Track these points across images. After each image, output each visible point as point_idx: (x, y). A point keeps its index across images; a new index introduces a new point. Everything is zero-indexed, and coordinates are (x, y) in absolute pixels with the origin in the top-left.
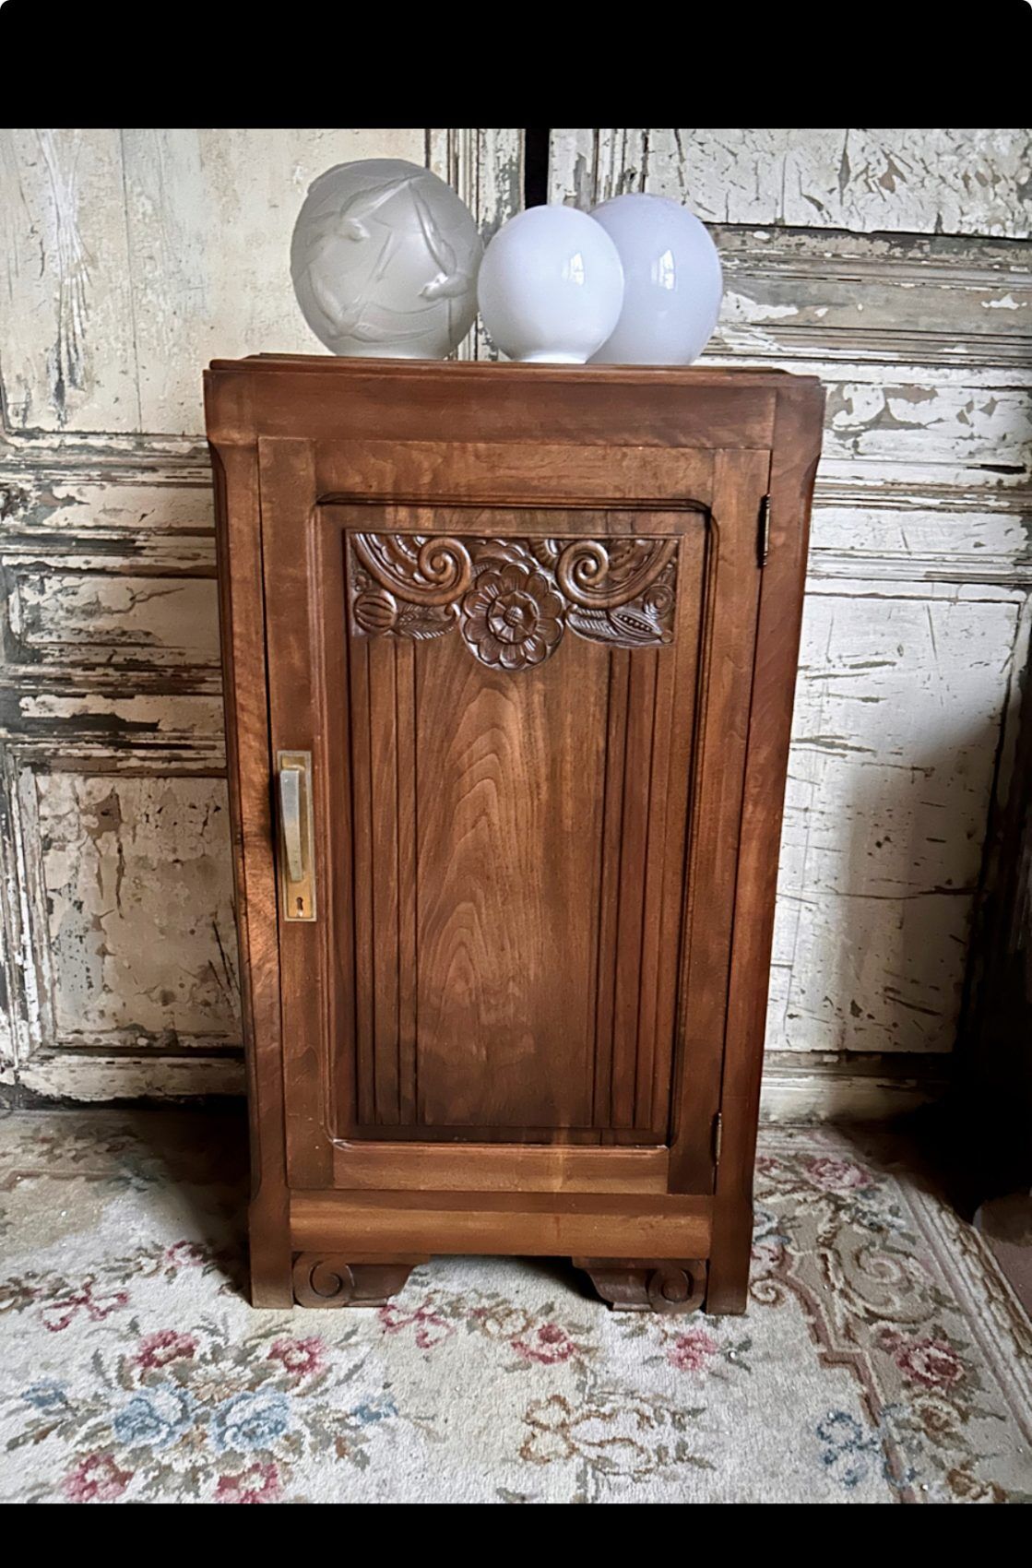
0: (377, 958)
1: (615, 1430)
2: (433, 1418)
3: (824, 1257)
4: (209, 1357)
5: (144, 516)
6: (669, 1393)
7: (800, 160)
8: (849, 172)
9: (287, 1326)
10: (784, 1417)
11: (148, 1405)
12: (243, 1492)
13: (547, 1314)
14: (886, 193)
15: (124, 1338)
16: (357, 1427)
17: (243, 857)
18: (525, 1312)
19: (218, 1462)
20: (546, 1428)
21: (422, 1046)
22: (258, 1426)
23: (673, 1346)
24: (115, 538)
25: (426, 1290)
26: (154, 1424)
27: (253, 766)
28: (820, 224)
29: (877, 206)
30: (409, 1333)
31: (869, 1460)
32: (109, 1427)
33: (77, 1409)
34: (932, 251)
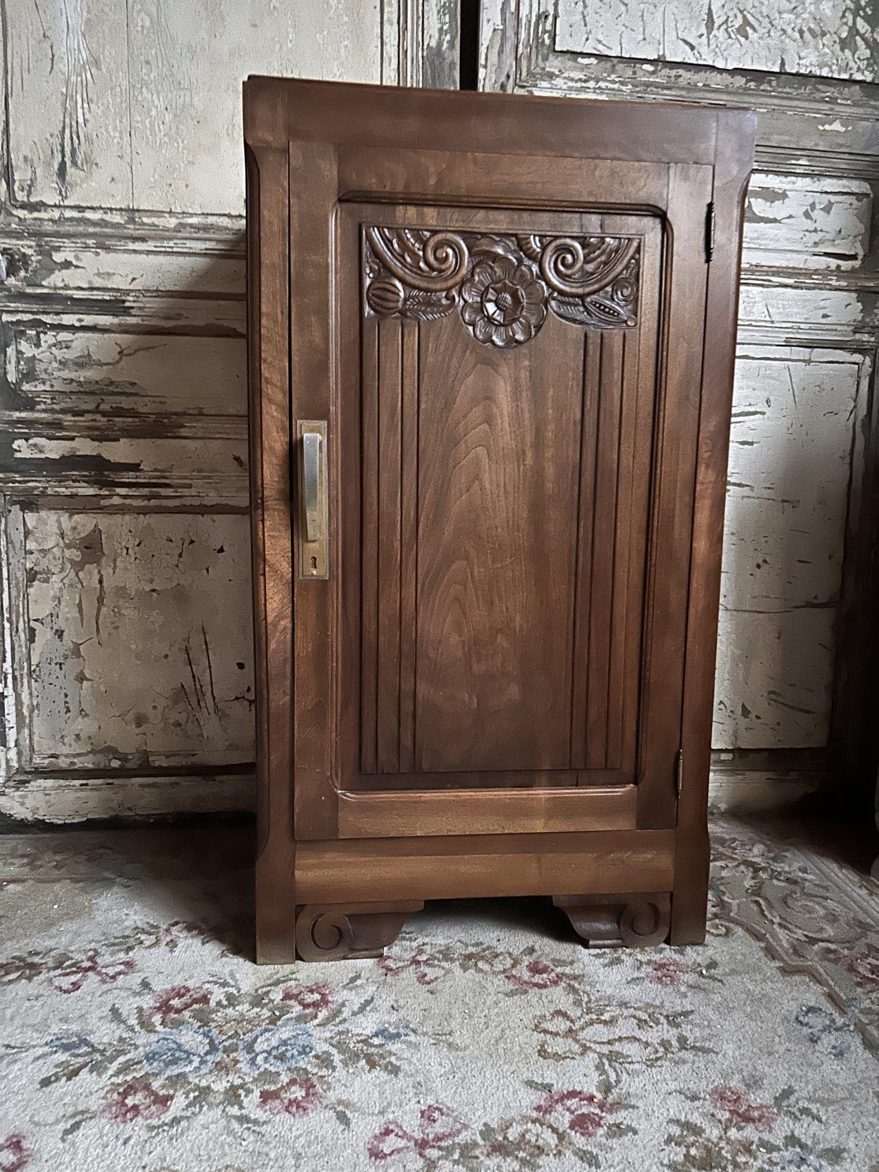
0: (381, 614)
1: (618, 1033)
2: (450, 1034)
3: (757, 903)
4: (225, 1003)
5: (134, 279)
6: (657, 1003)
7: (675, 11)
8: (713, 22)
9: (294, 976)
10: (763, 1012)
11: (175, 1042)
12: (286, 1101)
13: (530, 954)
14: (742, 40)
15: (139, 994)
16: (381, 1046)
17: (263, 521)
18: (510, 954)
19: (255, 1080)
20: (557, 1034)
21: (420, 696)
22: (287, 1050)
23: (650, 969)
24: (108, 298)
25: (415, 944)
26: (185, 1056)
27: (275, 434)
28: (693, 61)
29: (735, 50)
30: (410, 974)
31: (848, 1037)
32: (141, 1062)
33: (104, 1050)
34: (778, 86)
